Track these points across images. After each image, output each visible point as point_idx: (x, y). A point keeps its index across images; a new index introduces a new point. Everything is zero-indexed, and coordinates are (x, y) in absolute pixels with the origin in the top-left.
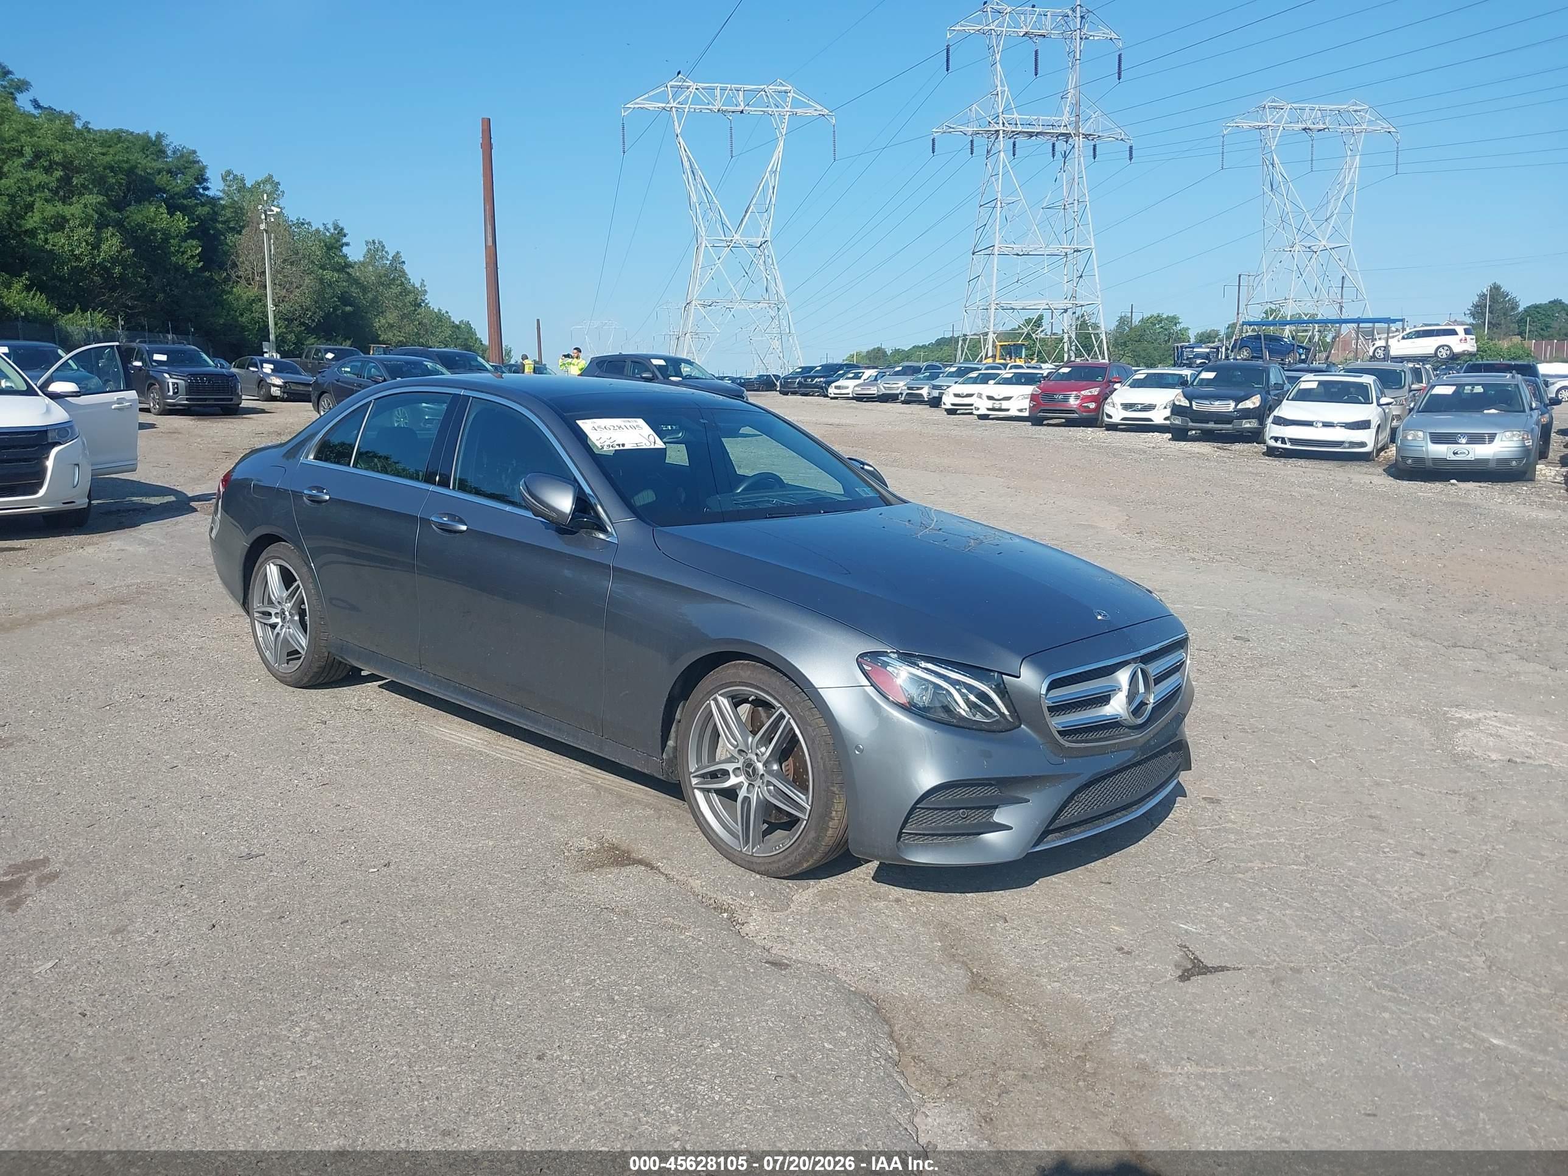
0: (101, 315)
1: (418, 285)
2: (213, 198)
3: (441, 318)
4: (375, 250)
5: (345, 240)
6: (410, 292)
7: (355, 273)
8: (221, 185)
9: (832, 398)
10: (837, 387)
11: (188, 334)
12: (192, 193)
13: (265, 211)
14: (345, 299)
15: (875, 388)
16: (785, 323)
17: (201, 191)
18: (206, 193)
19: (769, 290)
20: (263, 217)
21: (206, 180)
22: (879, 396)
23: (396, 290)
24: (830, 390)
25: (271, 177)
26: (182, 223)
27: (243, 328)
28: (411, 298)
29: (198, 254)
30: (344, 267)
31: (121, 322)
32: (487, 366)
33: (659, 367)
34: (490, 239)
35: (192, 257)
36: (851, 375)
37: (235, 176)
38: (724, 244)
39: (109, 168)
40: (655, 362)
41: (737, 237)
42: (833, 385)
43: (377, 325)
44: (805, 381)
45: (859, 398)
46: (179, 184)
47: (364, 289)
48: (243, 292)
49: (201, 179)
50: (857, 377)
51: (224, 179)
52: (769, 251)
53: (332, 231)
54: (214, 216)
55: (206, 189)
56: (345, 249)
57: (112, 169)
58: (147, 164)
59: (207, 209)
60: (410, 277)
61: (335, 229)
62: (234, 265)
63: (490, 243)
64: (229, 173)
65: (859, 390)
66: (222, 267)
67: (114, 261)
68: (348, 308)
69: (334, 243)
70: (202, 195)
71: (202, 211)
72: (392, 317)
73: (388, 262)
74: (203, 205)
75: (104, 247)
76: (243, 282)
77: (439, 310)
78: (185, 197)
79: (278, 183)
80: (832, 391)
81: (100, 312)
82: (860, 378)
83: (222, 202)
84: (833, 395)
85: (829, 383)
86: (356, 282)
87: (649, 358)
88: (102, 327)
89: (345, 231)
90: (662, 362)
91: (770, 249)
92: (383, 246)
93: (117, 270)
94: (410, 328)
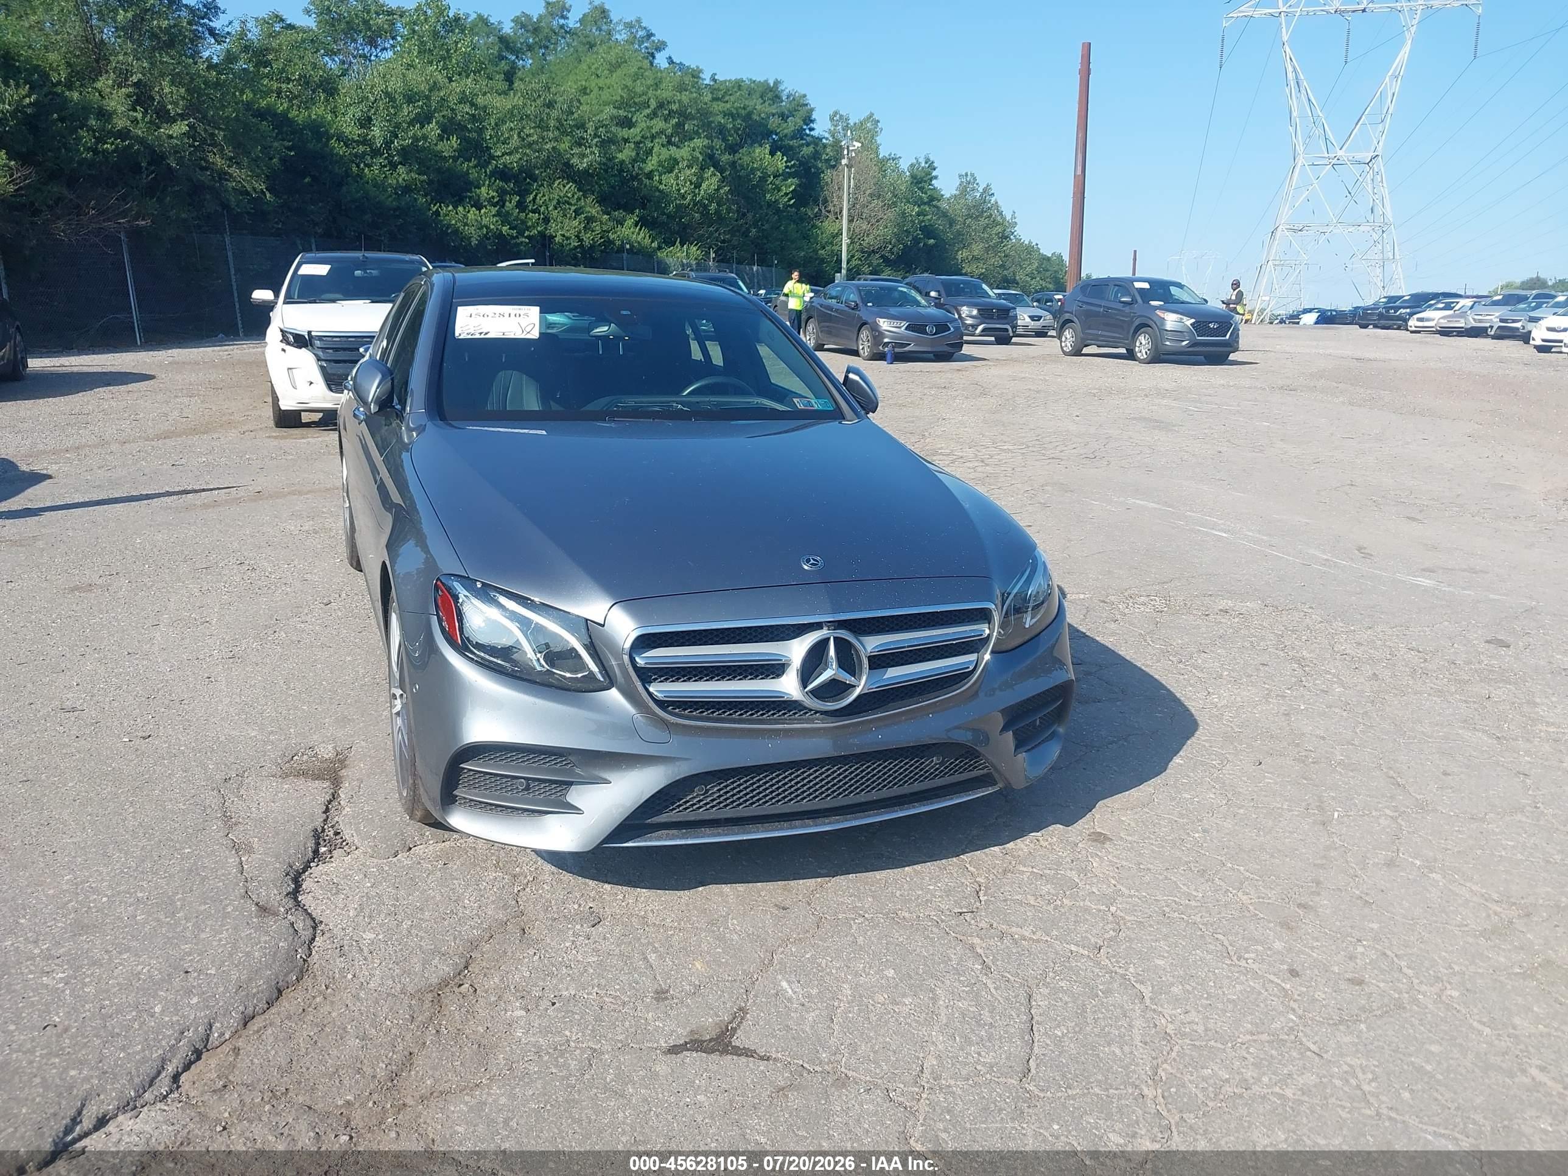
0: (695, 249)
1: (1008, 218)
2: (818, 138)
3: (1030, 250)
4: (967, 184)
5: (934, 173)
6: (998, 224)
7: (944, 205)
8: (829, 125)
9: (1412, 332)
10: (1420, 320)
11: (771, 266)
12: (799, 134)
13: (848, 147)
14: (928, 231)
15: (1462, 320)
16: (1389, 248)
17: (808, 132)
18: (812, 133)
19: (1375, 210)
20: (846, 152)
21: (812, 121)
22: (1467, 330)
23: (983, 222)
24: (1410, 323)
25: (872, 115)
26: (780, 162)
27: (822, 261)
28: (999, 229)
29: (792, 192)
30: (934, 198)
31: (713, 255)
32: (990, 293)
33: (1141, 290)
34: (1079, 168)
35: (786, 194)
36: (1441, 306)
37: (841, 116)
38: (1326, 162)
39: (729, 115)
40: (1138, 285)
41: (1340, 153)
42: (1416, 316)
43: (959, 257)
44: (1387, 312)
45: (1445, 332)
46: (791, 126)
47: (952, 222)
48: (828, 226)
49: (808, 120)
50: (1448, 307)
51: (832, 119)
52: (1378, 166)
53: (923, 165)
54: (816, 155)
55: (811, 129)
56: (934, 182)
57: (731, 115)
58: (761, 108)
59: (811, 149)
60: (1002, 209)
61: (926, 163)
62: (825, 201)
63: (1079, 172)
64: (836, 113)
65: (1444, 323)
66: (816, 202)
67: (711, 198)
68: (932, 241)
69: (922, 178)
70: (808, 135)
71: (807, 151)
72: (977, 249)
73: (979, 195)
74: (808, 145)
75: (704, 186)
76: (831, 217)
77: (1030, 242)
78: (793, 138)
79: (878, 121)
80: (1413, 323)
81: (696, 245)
82: (1451, 309)
83: (824, 141)
84: (1413, 329)
85: (1411, 315)
86: (945, 214)
87: (1132, 281)
88: (696, 259)
89: (935, 165)
90: (1146, 286)
91: (1379, 164)
92: (975, 179)
93: (714, 206)
94: (996, 261)
